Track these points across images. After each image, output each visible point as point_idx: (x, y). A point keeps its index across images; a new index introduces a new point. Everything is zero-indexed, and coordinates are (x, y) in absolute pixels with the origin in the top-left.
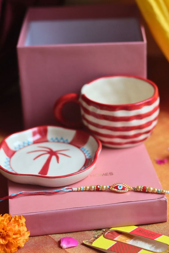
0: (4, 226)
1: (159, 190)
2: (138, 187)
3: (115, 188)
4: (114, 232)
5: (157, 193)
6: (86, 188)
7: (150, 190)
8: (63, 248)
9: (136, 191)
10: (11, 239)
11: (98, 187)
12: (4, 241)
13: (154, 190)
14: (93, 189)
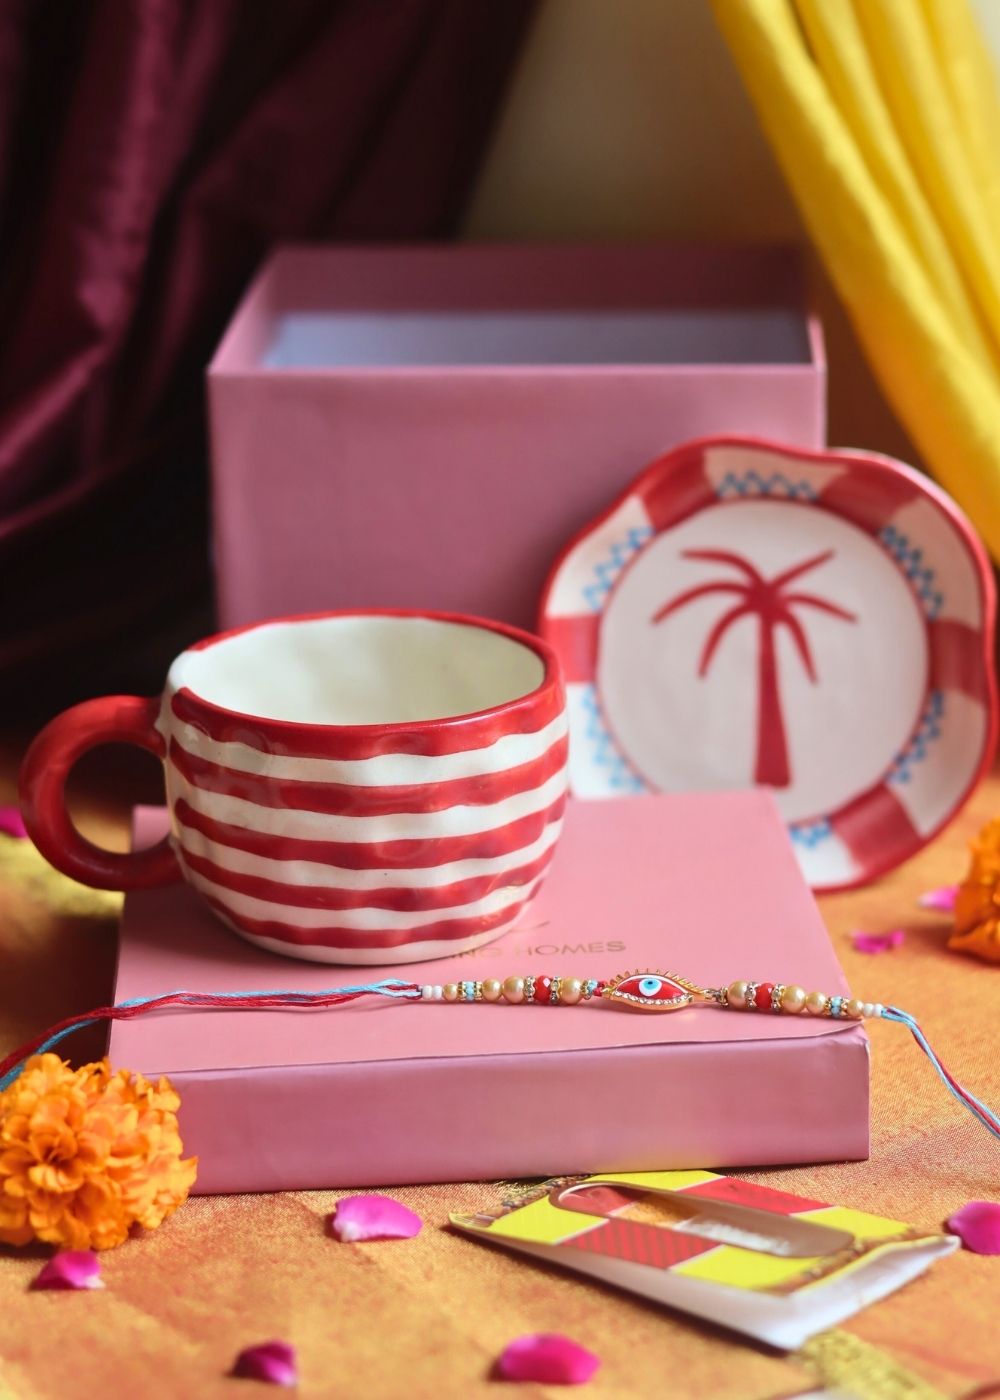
0: (73, 1105)
1: (836, 1001)
2: (735, 992)
3: (623, 989)
4: (608, 1192)
5: (827, 1015)
6: (487, 986)
7: (793, 1000)
8: (345, 1237)
9: (725, 1004)
10: (97, 1169)
11: (547, 983)
12: (62, 1178)
13: (812, 1000)
14: (519, 995)
